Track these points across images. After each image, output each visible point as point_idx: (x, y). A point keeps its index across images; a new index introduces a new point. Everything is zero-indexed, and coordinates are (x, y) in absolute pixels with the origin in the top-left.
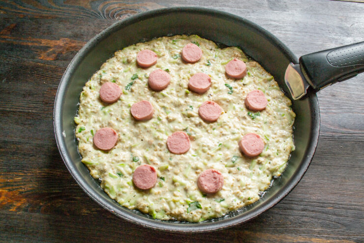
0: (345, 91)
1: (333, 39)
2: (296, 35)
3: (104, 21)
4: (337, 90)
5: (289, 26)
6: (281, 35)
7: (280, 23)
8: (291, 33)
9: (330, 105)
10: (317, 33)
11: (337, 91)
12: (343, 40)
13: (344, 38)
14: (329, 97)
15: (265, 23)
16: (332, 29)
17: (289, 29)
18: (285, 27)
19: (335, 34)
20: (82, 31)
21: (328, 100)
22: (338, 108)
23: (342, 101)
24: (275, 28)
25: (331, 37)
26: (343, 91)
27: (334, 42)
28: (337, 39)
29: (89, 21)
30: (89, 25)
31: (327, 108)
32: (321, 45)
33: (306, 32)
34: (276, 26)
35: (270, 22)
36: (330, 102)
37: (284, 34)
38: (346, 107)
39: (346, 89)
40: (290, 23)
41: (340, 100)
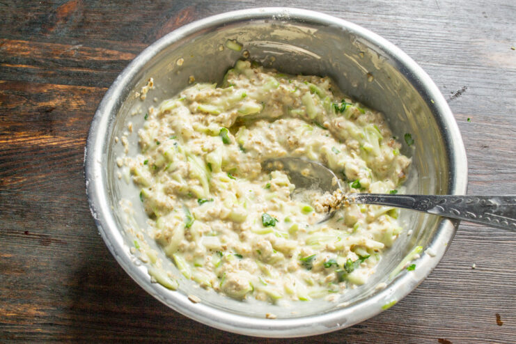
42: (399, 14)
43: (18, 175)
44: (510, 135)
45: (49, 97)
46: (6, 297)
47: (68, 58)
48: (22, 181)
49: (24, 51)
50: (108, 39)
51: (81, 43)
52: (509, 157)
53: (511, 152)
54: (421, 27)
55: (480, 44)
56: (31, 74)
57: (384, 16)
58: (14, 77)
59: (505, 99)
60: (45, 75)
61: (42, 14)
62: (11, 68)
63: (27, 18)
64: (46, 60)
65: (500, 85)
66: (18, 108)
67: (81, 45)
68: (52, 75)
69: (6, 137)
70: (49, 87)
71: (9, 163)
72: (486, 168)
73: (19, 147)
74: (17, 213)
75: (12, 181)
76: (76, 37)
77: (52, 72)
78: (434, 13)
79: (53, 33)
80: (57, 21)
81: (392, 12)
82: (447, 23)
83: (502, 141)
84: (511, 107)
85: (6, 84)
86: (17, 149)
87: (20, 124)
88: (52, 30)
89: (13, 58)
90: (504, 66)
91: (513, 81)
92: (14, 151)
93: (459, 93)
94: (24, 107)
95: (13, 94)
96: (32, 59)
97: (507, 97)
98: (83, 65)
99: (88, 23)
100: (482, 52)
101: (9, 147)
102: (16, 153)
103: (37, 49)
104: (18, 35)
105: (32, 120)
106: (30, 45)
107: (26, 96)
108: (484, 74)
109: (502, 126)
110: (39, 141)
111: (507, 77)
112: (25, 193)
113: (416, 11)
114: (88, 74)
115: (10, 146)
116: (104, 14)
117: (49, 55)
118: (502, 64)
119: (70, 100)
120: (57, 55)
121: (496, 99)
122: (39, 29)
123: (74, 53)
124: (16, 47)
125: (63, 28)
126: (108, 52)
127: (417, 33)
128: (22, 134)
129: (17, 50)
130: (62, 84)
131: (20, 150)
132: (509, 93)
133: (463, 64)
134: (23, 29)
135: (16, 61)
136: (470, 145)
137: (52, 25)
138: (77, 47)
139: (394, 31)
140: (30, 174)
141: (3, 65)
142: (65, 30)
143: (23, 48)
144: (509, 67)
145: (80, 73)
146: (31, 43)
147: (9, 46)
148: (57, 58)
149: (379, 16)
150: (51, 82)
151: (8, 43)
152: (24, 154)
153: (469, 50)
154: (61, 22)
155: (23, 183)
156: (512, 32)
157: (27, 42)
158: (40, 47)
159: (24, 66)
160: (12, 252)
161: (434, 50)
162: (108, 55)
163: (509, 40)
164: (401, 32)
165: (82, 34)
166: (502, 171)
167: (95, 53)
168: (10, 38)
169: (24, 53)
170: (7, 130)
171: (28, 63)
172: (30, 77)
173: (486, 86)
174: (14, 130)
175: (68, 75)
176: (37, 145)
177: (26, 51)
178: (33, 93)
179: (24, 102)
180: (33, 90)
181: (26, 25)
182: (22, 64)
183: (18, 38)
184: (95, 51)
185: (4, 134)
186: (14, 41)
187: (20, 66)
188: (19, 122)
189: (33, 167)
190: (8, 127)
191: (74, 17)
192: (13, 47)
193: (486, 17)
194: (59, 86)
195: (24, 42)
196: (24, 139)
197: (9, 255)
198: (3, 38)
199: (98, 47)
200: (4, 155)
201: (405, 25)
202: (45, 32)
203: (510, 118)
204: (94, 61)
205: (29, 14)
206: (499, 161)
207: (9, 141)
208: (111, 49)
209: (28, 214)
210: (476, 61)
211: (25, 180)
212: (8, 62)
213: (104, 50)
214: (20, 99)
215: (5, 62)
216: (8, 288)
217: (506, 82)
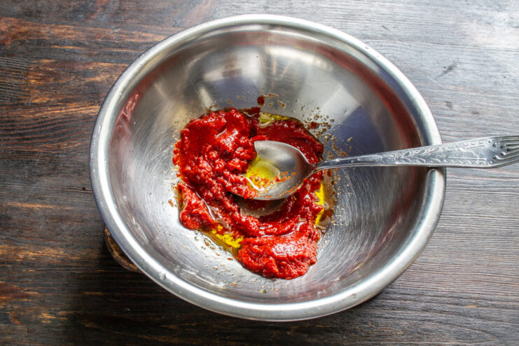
0: (495, 106)
2: (410, 8)
4: (481, 103)
6: (385, 10)
9: (469, 130)
13: (493, 13)
14: (467, 114)
20: (39, 5)
21: (467, 120)
22: (483, 134)
23: (489, 123)
26: (492, 105)
31: (465, 134)
32: (454, 26)
36: (469, 124)
37: (390, 8)
39: (497, 101)
41: (487, 120)
43: (72, 140)
44: (495, 103)
45: (95, 73)
46: (70, 243)
47: (109, 40)
48: (76, 145)
49: (69, 34)
50: (142, 24)
51: (119, 27)
52: (497, 122)
53: (498, 117)
54: (414, 12)
55: (465, 26)
56: (78, 54)
57: (381, 4)
58: (62, 56)
59: (490, 74)
60: (90, 55)
61: (83, 2)
62: (60, 49)
63: (70, 7)
64: (90, 42)
65: (485, 61)
66: (68, 83)
67: (119, 29)
68: (96, 55)
69: (59, 108)
70: (95, 65)
71: (64, 130)
72: (478, 132)
73: (71, 117)
74: (74, 172)
75: (68, 145)
76: (114, 22)
77: (95, 53)
79: (94, 20)
80: (97, 9)
82: (436, 10)
83: (490, 108)
84: (495, 80)
85: (56, 62)
86: (71, 118)
87: (71, 97)
88: (93, 17)
89: (61, 41)
90: (487, 46)
91: (496, 57)
92: (68, 120)
93: (450, 69)
94: (73, 82)
95: (64, 71)
96: (77, 42)
97: (492, 71)
98: (122, 46)
99: (124, 10)
100: (468, 33)
101: (63, 117)
102: (70, 121)
103: (81, 33)
104: (64, 21)
105: (81, 93)
106: (75, 30)
107: (75, 73)
108: (471, 52)
109: (489, 96)
110: (89, 111)
111: (490, 55)
112: (80, 155)
114: (127, 54)
115: (64, 115)
116: (137, 3)
117: (92, 38)
118: (485, 44)
119: (114, 75)
120: (99, 38)
121: (482, 73)
122: (81, 16)
123: (114, 36)
124: (63, 31)
125: (103, 15)
126: (144, 35)
127: (411, 18)
128: (74, 105)
129: (64, 34)
130: (105, 62)
131: (72, 119)
132: (492, 68)
133: (452, 44)
134: (68, 16)
135: (64, 43)
136: (463, 112)
137: (93, 13)
138: (116, 31)
139: (390, 16)
140: (84, 139)
141: (52, 47)
142: (105, 16)
143: (69, 32)
144: (491, 46)
145: (120, 52)
146: (76, 27)
147: (56, 30)
148: (99, 40)
149: (378, 3)
150: (96, 61)
151: (56, 28)
152: (77, 122)
153: (456, 32)
154: (101, 10)
155: (78, 147)
156: (491, 17)
157: (72, 27)
158: (84, 31)
159: (71, 47)
160: (72, 205)
161: (427, 33)
162: (144, 38)
163: (490, 24)
164: (397, 17)
165: (119, 20)
166: (492, 133)
167: (132, 36)
168: (57, 24)
169: (70, 36)
170: (61, 101)
171: (74, 45)
172: (76, 56)
173: (473, 62)
174: (67, 102)
175: (110, 54)
176: (87, 114)
177: (72, 34)
178: (80, 70)
179: (74, 77)
180: (80, 68)
181: (70, 12)
182: (69, 45)
183: (63, 24)
184: (133, 34)
185: (57, 105)
186: (60, 26)
187: (67, 47)
188: (70, 95)
189: (86, 133)
190: (60, 99)
191: (111, 5)
192: (60, 31)
193: (468, 4)
194: (103, 64)
195: (69, 26)
196: (76, 109)
197: (71, 208)
198: (51, 24)
199: (134, 31)
200: (59, 123)
201: (400, 11)
202: (87, 18)
203: (495, 89)
204: (131, 42)
205: (72, 3)
206: (489, 125)
207: (63, 111)
208: (146, 32)
209: (83, 173)
210: (463, 40)
211: (79, 144)
212: (57, 44)
213: (140, 33)
214: (70, 76)
215: (54, 44)
216: (72, 236)
217: (490, 59)
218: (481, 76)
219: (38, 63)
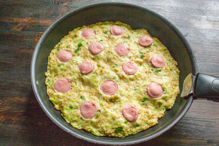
0: (201, 49)
1: (194, 17)
2: (171, 14)
3: (52, 7)
5: (167, 9)
7: (161, 7)
8: (168, 13)
10: (184, 13)
11: (196, 49)
12: (200, 18)
13: (201, 16)
15: (152, 7)
16: (193, 11)
17: (167, 11)
18: (164, 10)
19: (195, 14)
20: (39, 13)
23: (199, 55)
24: (158, 11)
25: (193, 15)
26: (200, 49)
27: (195, 19)
28: (196, 17)
29: (43, 7)
30: (43, 9)
32: (187, 20)
33: (178, 13)
34: (159, 9)
35: (155, 7)
38: (202, 59)
40: (168, 7)
42: (166, 12)
49: (50, 23)
54: (173, 16)
55: (191, 21)
59: (200, 38)
61: (55, 12)
63: (50, 13)
65: (198, 33)
78: (176, 12)
80: (60, 14)
81: (164, 11)
84: (202, 40)
89: (47, 25)
90: (199, 28)
91: (202, 32)
93: (185, 36)
97: (200, 37)
100: (192, 23)
108: (193, 30)
109: (199, 46)
111: (200, 31)
113: (171, 11)
118: (198, 27)
122: (54, 17)
124: (47, 22)
129: (48, 23)
132: (200, 36)
133: (186, 27)
134: (49, 17)
137: (58, 16)
144: (200, 28)
147: (45, 22)
154: (61, 14)
157: (51, 21)
163: (200, 20)
168: (45, 19)
173: (194, 34)
181: (50, 15)
183: (48, 19)
186: (46, 20)
198: (43, 19)
202: (56, 17)
203: (201, 43)
205: (51, 12)
210: (190, 26)
215: (44, 27)
217: (200, 32)
218: (196, 38)
219: (39, 33)
